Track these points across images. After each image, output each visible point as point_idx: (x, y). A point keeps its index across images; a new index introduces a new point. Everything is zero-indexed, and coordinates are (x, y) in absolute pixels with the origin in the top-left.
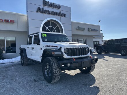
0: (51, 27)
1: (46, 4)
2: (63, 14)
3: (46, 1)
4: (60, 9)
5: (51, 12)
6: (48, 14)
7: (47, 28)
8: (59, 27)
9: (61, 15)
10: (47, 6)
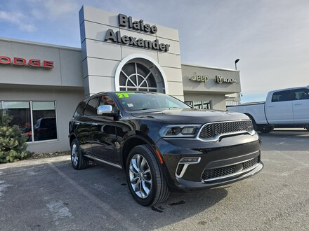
0: (137, 74)
1: (124, 22)
2: (163, 45)
3: (124, 17)
4: (154, 35)
5: (138, 41)
6: (130, 45)
7: (129, 78)
8: (155, 76)
9: (158, 47)
10: (126, 28)
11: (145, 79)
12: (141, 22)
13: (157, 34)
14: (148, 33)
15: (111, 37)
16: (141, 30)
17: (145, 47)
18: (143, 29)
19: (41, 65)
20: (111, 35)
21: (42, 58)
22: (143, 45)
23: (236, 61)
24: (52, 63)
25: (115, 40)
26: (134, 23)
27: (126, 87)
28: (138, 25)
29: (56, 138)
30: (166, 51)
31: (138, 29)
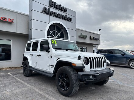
0: (55, 31)
1: (52, 4)
2: (69, 18)
3: (52, 2)
5: (58, 14)
6: (54, 16)
7: (51, 32)
8: (64, 33)
9: (67, 19)
10: (53, 7)
11: (59, 34)
12: (60, 5)
13: (67, 12)
14: (63, 12)
15: (45, 11)
16: (60, 10)
17: (61, 18)
18: (61, 9)
19: (7, 20)
20: (45, 10)
21: (8, 17)
22: (60, 17)
23: (99, 30)
24: (13, 20)
25: (47, 12)
26: (57, 6)
27: (50, 37)
28: (59, 7)
29: (10, 60)
30: (70, 21)
31: (58, 9)
